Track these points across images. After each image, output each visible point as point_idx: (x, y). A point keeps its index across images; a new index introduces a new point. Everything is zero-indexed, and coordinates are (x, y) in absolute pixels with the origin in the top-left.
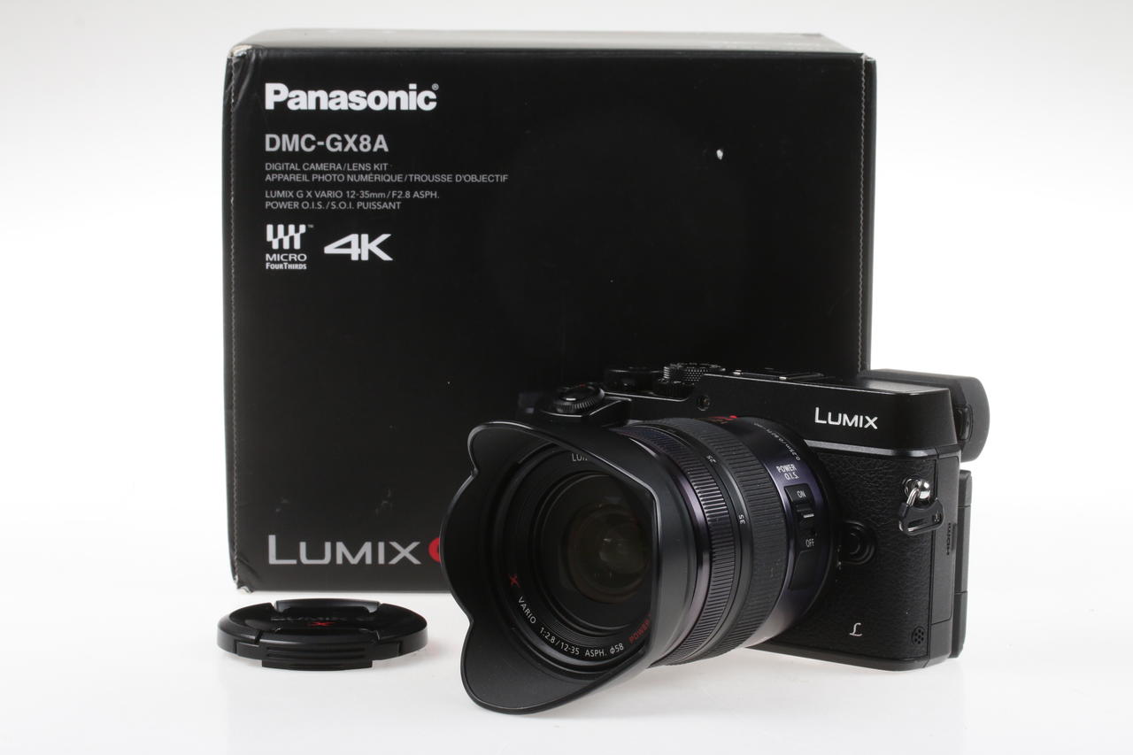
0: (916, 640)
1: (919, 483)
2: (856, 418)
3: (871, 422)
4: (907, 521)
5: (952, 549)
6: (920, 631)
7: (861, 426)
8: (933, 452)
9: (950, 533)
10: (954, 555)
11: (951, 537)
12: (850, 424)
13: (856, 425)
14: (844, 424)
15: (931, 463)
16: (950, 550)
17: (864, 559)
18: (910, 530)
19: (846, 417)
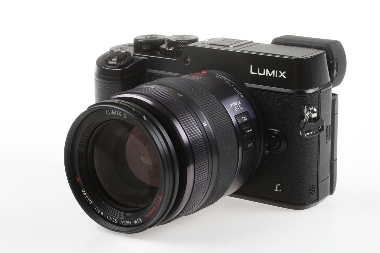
0: (311, 193)
1: (311, 109)
2: (273, 71)
3: (282, 74)
4: (305, 130)
5: (329, 140)
6: (313, 188)
7: (276, 76)
8: (317, 89)
9: (328, 131)
10: (330, 143)
11: (328, 133)
12: (270, 75)
13: (274, 76)
14: (267, 75)
15: (317, 96)
16: (328, 140)
17: (281, 150)
18: (306, 135)
19: (268, 71)
